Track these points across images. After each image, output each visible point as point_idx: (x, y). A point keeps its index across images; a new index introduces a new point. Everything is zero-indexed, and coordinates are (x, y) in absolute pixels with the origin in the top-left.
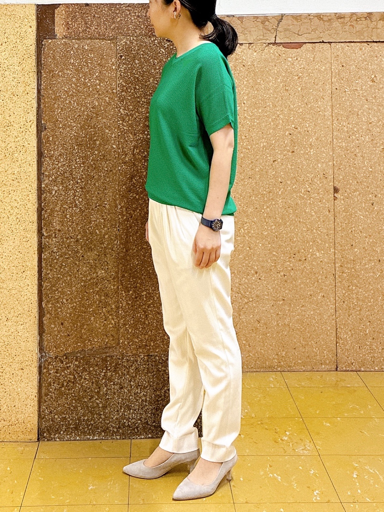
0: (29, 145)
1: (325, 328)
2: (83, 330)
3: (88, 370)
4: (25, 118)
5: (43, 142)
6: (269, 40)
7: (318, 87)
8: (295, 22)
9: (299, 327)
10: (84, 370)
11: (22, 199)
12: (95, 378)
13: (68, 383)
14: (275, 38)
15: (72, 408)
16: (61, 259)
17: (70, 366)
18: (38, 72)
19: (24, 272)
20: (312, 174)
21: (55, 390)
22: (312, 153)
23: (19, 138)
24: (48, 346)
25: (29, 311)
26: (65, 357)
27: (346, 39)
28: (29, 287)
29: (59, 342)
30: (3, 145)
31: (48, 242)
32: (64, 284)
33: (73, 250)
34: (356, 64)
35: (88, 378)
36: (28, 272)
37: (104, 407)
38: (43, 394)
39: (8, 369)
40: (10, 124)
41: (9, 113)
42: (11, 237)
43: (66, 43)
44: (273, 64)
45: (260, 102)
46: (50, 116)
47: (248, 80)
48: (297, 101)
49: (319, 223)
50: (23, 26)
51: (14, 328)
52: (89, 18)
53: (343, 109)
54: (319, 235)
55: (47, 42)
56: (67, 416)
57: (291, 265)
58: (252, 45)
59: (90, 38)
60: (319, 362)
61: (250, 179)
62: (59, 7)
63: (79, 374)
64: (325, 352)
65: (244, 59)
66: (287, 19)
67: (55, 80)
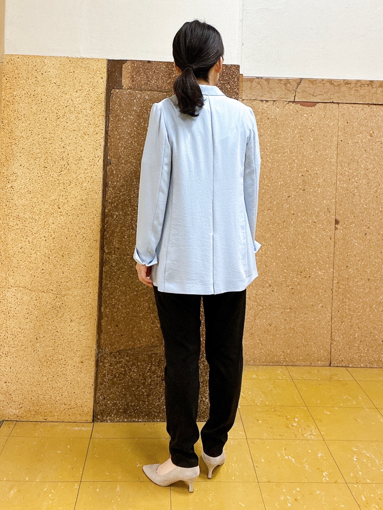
0: (96, 177)
1: (323, 332)
2: (134, 331)
3: (136, 364)
4: (94, 153)
5: (108, 174)
6: (290, 99)
7: (327, 138)
8: (311, 86)
9: (301, 331)
10: (133, 364)
11: (88, 221)
12: (142, 371)
13: (120, 375)
14: (295, 97)
15: (122, 395)
16: (118, 272)
17: (122, 361)
18: (106, 116)
19: (87, 282)
20: (319, 208)
21: (108, 380)
22: (319, 192)
23: (88, 171)
24: (104, 344)
25: (90, 315)
26: (118, 354)
27: (351, 101)
28: (91, 295)
29: (113, 341)
30: (74, 176)
31: (108, 258)
32: (120, 293)
33: (129, 265)
34: (358, 122)
35: (136, 370)
36: (91, 282)
37: (148, 395)
38: (99, 384)
39: (70, 362)
40: (80, 158)
41: (80, 149)
42: (77, 253)
43: (130, 93)
44: (292, 119)
45: (280, 148)
46: (114, 153)
47: (271, 130)
48: (309, 149)
49: (322, 248)
50: (95, 78)
51: (77, 328)
52: (151, 73)
53: (346, 157)
54: (321, 257)
55: (115, 91)
56: (118, 402)
57: (298, 281)
58: (276, 102)
59: (150, 90)
60: (316, 359)
61: (269, 211)
62: (126, 63)
63: (129, 367)
64: (322, 351)
65: (269, 113)
66: (305, 83)
67: (120, 124)
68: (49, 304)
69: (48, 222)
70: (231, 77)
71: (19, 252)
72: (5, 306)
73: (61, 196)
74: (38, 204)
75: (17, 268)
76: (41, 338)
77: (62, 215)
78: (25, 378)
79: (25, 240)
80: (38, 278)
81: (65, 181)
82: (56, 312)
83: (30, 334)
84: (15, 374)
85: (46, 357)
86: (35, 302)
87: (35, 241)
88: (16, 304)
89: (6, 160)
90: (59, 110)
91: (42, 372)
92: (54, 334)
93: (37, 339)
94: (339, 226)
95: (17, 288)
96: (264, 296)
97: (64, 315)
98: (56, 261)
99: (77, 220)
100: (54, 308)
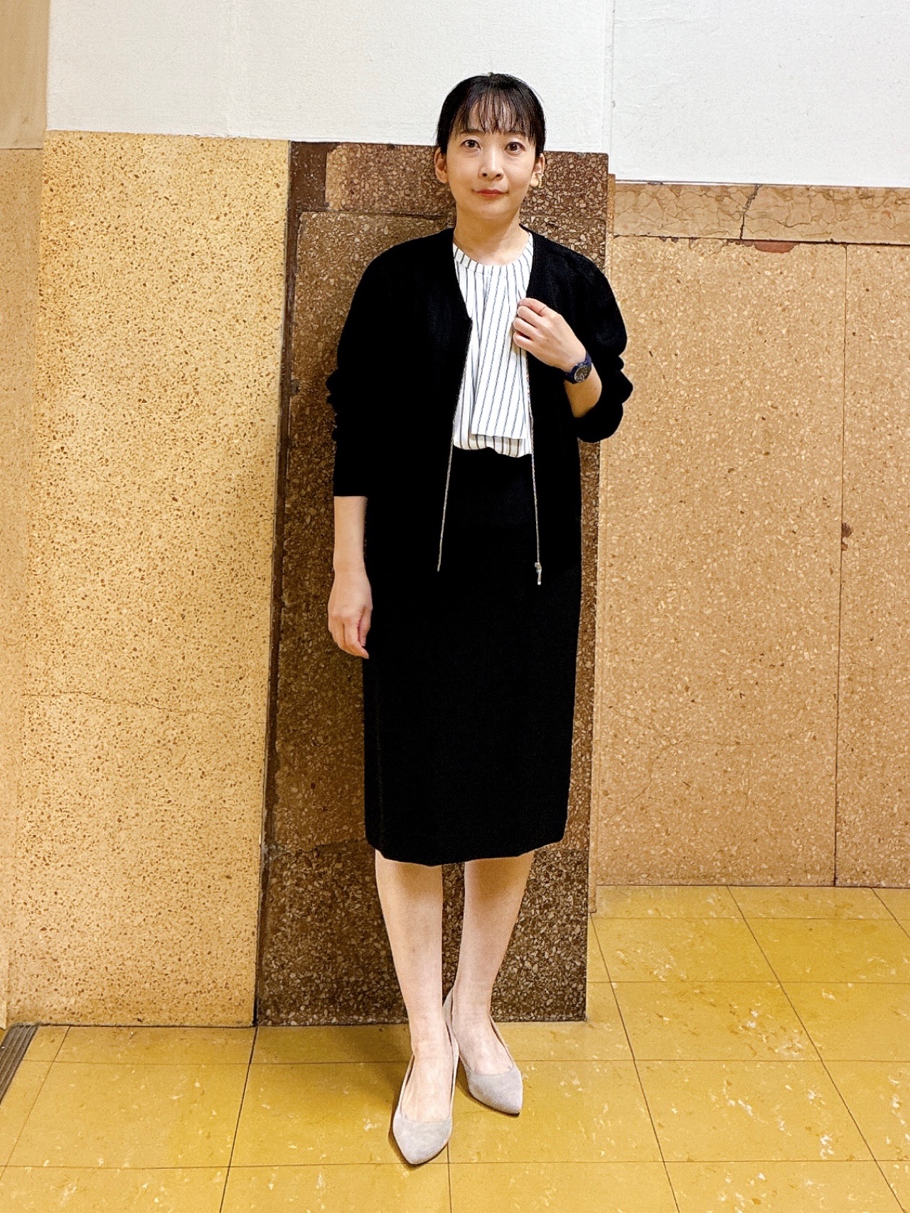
0: (262, 423)
1: (817, 800)
2: (355, 799)
3: (361, 881)
4: (257, 367)
5: (292, 417)
6: (730, 234)
7: (819, 329)
8: (781, 202)
10: (354, 880)
11: (244, 531)
13: (319, 907)
14: (742, 229)
15: (325, 958)
16: (316, 655)
17: (325, 873)
18: (288, 276)
19: (241, 678)
20: (802, 497)
21: (292, 921)
22: (804, 458)
23: (244, 408)
24: (283, 831)
25: (248, 759)
26: (315, 854)
27: (875, 238)
28: (250, 711)
29: (304, 823)
30: (210, 421)
31: (292, 621)
32: (320, 706)
34: (892, 288)
35: (360, 896)
36: (251, 680)
38: (269, 929)
40: (226, 379)
41: (226, 355)
42: (218, 608)
43: (346, 221)
44: (735, 281)
45: (708, 353)
46: (307, 366)
47: (685, 310)
48: (778, 354)
49: (811, 594)
50: (261, 184)
51: (216, 792)
52: (394, 173)
53: (864, 374)
54: (810, 617)
55: (310, 216)
56: (315, 975)
57: (755, 675)
58: (697, 241)
59: (395, 214)
60: (801, 869)
61: (683, 505)
62: (335, 148)
63: (342, 888)
64: (814, 848)
65: (680, 267)
66: (767, 195)
67: (321, 295)
68: (149, 735)
69: (148, 533)
70: (586, 182)
71: (78, 607)
72: (44, 739)
73: (180, 470)
74: (123, 489)
75: (74, 646)
76: (129, 818)
77: (180, 517)
78: (92, 918)
79: (92, 578)
80: (123, 671)
81: (189, 434)
82: (166, 753)
83: (105, 807)
84: (68, 907)
85: (142, 866)
86: (117, 730)
87: (117, 580)
88: (72, 735)
89: (48, 385)
90: (175, 263)
91: (133, 903)
92: (161, 808)
93: (119, 821)
94: (852, 541)
95: (74, 695)
96: (674, 714)
97: (186, 760)
98: (167, 627)
99: (216, 528)
100: (160, 745)
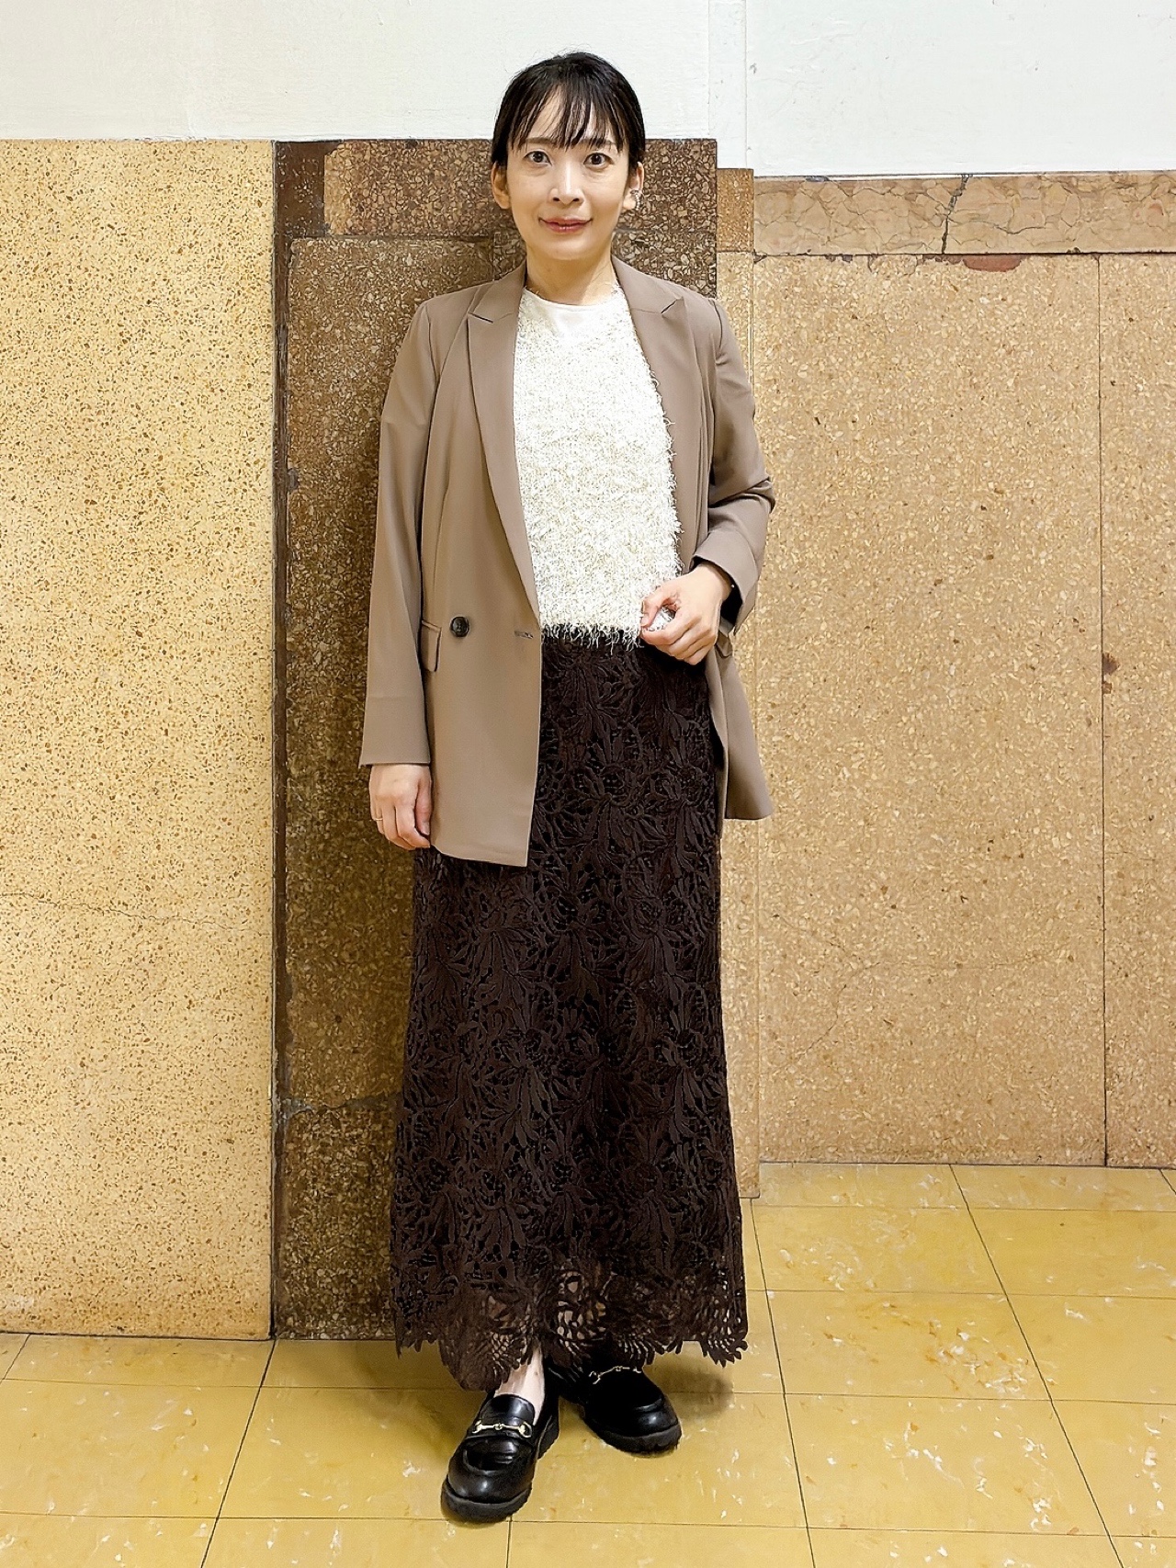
0: (253, 528)
1: (1076, 1046)
2: (395, 1038)
4: (241, 452)
5: (290, 518)
6: (926, 247)
7: (1061, 378)
8: (999, 198)
9: (1001, 1043)
11: (233, 674)
13: (353, 1183)
14: (944, 239)
15: (363, 1251)
17: (358, 1136)
18: (278, 327)
19: (236, 874)
20: (1042, 618)
21: (317, 1200)
22: (1043, 562)
23: (226, 509)
24: (300, 1080)
25: (249, 983)
26: (345, 1112)
27: (1138, 244)
28: (250, 918)
29: (328, 1070)
30: (181, 526)
32: (343, 911)
34: (1168, 316)
36: (249, 876)
38: (286, 1213)
39: (190, 1140)
40: (200, 469)
41: (198, 438)
42: (201, 779)
43: (353, 248)
44: (937, 313)
45: (900, 418)
46: (308, 449)
48: (1001, 414)
49: (1060, 755)
50: (237, 202)
51: (209, 1027)
52: (418, 180)
53: (1129, 440)
54: (1059, 787)
55: (304, 244)
56: (350, 1273)
57: (982, 870)
58: (879, 258)
59: (419, 236)
60: (1056, 1141)
61: (870, 632)
62: (334, 149)
64: (1074, 1113)
65: (856, 297)
66: (980, 189)
67: (324, 351)
68: (116, 951)
69: (105, 680)
70: (687, 180)
71: (17, 781)
73: (144, 594)
74: (70, 621)
75: (13, 832)
76: (95, 1062)
77: (147, 657)
78: (52, 1193)
79: (34, 741)
80: (79, 867)
81: (154, 545)
82: (140, 975)
83: (63, 1047)
84: (20, 1178)
85: (115, 1125)
86: (74, 945)
87: (66, 743)
88: (15, 951)
90: (126, 315)
91: (105, 1173)
92: (136, 1048)
93: (82, 1065)
94: (1118, 680)
95: (16, 898)
96: (866, 925)
97: (167, 984)
98: (135, 806)
99: (195, 672)
100: (132, 964)
